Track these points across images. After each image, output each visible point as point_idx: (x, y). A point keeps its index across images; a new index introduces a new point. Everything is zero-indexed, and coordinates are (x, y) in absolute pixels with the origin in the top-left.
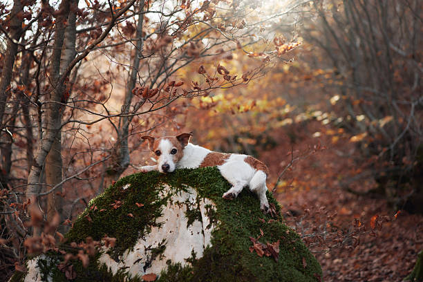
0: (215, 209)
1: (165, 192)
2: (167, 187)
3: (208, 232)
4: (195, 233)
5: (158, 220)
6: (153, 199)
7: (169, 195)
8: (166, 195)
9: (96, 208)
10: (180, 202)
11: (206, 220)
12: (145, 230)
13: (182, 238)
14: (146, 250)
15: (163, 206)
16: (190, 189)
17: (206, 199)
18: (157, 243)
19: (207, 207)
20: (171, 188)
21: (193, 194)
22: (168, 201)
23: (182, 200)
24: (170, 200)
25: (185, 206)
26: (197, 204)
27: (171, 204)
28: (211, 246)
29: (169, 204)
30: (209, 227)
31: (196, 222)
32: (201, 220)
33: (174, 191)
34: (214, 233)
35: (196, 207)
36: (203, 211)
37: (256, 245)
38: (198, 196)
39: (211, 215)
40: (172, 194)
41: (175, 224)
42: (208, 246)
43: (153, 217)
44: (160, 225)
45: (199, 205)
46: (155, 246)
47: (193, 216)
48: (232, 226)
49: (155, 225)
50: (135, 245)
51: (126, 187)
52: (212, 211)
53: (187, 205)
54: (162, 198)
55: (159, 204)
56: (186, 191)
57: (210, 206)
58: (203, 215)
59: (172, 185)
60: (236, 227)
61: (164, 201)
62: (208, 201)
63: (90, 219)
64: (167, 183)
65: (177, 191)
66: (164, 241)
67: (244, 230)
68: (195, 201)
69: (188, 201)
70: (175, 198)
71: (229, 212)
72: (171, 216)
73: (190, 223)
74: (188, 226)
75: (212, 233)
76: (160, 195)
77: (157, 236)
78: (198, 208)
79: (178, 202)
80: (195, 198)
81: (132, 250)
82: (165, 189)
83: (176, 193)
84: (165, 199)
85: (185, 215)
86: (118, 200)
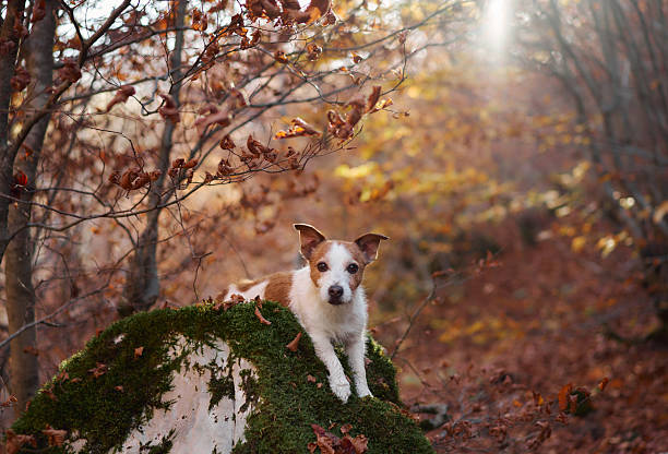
0: (257, 377)
1: (178, 348)
2: (182, 339)
3: (242, 418)
4: (221, 419)
5: (166, 397)
6: (159, 360)
7: (185, 354)
8: (179, 353)
9: (67, 376)
10: (201, 364)
11: (240, 395)
12: (144, 415)
13: (199, 429)
14: (141, 449)
15: (175, 373)
16: (219, 343)
17: (242, 360)
18: (161, 437)
19: (243, 374)
20: (188, 341)
21: (223, 350)
22: (182, 364)
23: (204, 361)
24: (186, 362)
25: (208, 373)
26: (228, 369)
27: (187, 369)
28: (245, 441)
29: (183, 369)
30: (244, 408)
31: (225, 401)
32: (232, 396)
33: (192, 345)
34: (252, 419)
35: (226, 375)
36: (237, 380)
37: (321, 440)
38: (231, 354)
39: (251, 388)
40: (189, 352)
41: (192, 404)
42: (240, 441)
43: (157, 391)
44: (167, 406)
45: (231, 371)
46: (157, 442)
47: (220, 389)
48: (281, 407)
49: (159, 405)
50: (124, 440)
51: (118, 340)
52: (251, 380)
53: (212, 370)
54: (173, 358)
55: (167, 370)
56: (212, 346)
57: (249, 372)
58: (237, 388)
59: (190, 336)
60: (287, 409)
61: (176, 365)
62: (245, 364)
63: (52, 396)
64: (182, 332)
65: (197, 346)
66: (171, 433)
67: (303, 414)
68: (226, 364)
69: (213, 363)
70: (193, 359)
71: (279, 382)
72: (186, 387)
73: (214, 402)
74: (210, 408)
75: (248, 420)
76: (170, 353)
77: (162, 424)
78: (230, 376)
79: (196, 365)
80: (225, 359)
81: (120, 450)
82: (178, 343)
83: (195, 349)
84: (178, 361)
85: (207, 387)
86: (102, 362)
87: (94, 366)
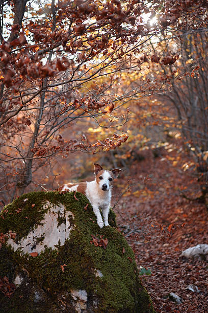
0: (74, 218)
1: (47, 205)
2: (48, 203)
3: (68, 231)
4: (61, 231)
5: (42, 222)
6: (40, 209)
7: (49, 208)
8: (47, 207)
9: (7, 212)
11: (68, 223)
12: (34, 227)
13: (54, 233)
14: (34, 238)
15: (45, 214)
16: (61, 205)
17: (69, 212)
19: (69, 216)
21: (62, 208)
22: (48, 211)
23: (56, 211)
25: (57, 215)
26: (64, 214)
27: (50, 212)
28: (69, 239)
29: (48, 213)
30: (69, 228)
31: (63, 224)
32: (65, 223)
33: (52, 205)
34: (72, 232)
35: (63, 216)
36: (67, 218)
37: (94, 240)
38: (65, 209)
39: (71, 221)
40: (51, 207)
41: (51, 225)
43: (39, 219)
44: (42, 225)
46: (39, 236)
47: (61, 221)
48: (82, 228)
49: (40, 224)
50: (28, 235)
51: (25, 200)
52: (72, 219)
53: (59, 214)
54: (45, 209)
55: (43, 213)
56: (59, 206)
57: (71, 216)
58: (67, 221)
59: (51, 202)
60: (84, 229)
61: (46, 211)
62: (70, 213)
63: (4, 218)
64: (48, 200)
66: (44, 234)
67: (88, 231)
68: (63, 212)
69: (59, 212)
70: (52, 210)
71: (81, 220)
72: (49, 219)
73: (59, 225)
74: (58, 227)
76: (44, 207)
77: (41, 230)
78: (65, 216)
79: (53, 212)
81: (26, 238)
83: (53, 207)
84: (46, 210)
85: (57, 220)
86: (20, 208)
87: (17, 209)
